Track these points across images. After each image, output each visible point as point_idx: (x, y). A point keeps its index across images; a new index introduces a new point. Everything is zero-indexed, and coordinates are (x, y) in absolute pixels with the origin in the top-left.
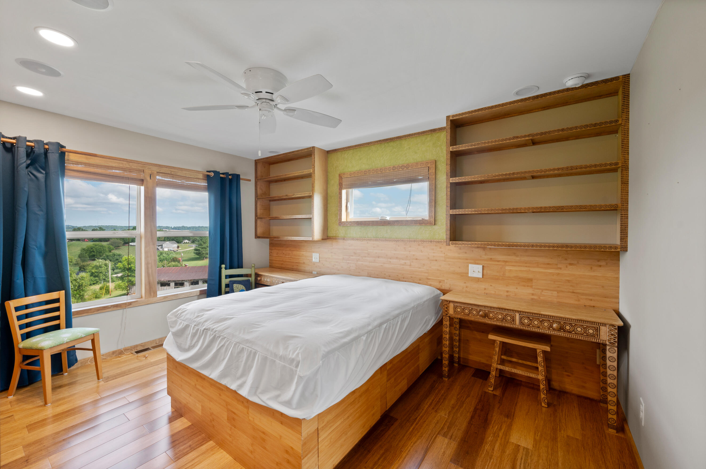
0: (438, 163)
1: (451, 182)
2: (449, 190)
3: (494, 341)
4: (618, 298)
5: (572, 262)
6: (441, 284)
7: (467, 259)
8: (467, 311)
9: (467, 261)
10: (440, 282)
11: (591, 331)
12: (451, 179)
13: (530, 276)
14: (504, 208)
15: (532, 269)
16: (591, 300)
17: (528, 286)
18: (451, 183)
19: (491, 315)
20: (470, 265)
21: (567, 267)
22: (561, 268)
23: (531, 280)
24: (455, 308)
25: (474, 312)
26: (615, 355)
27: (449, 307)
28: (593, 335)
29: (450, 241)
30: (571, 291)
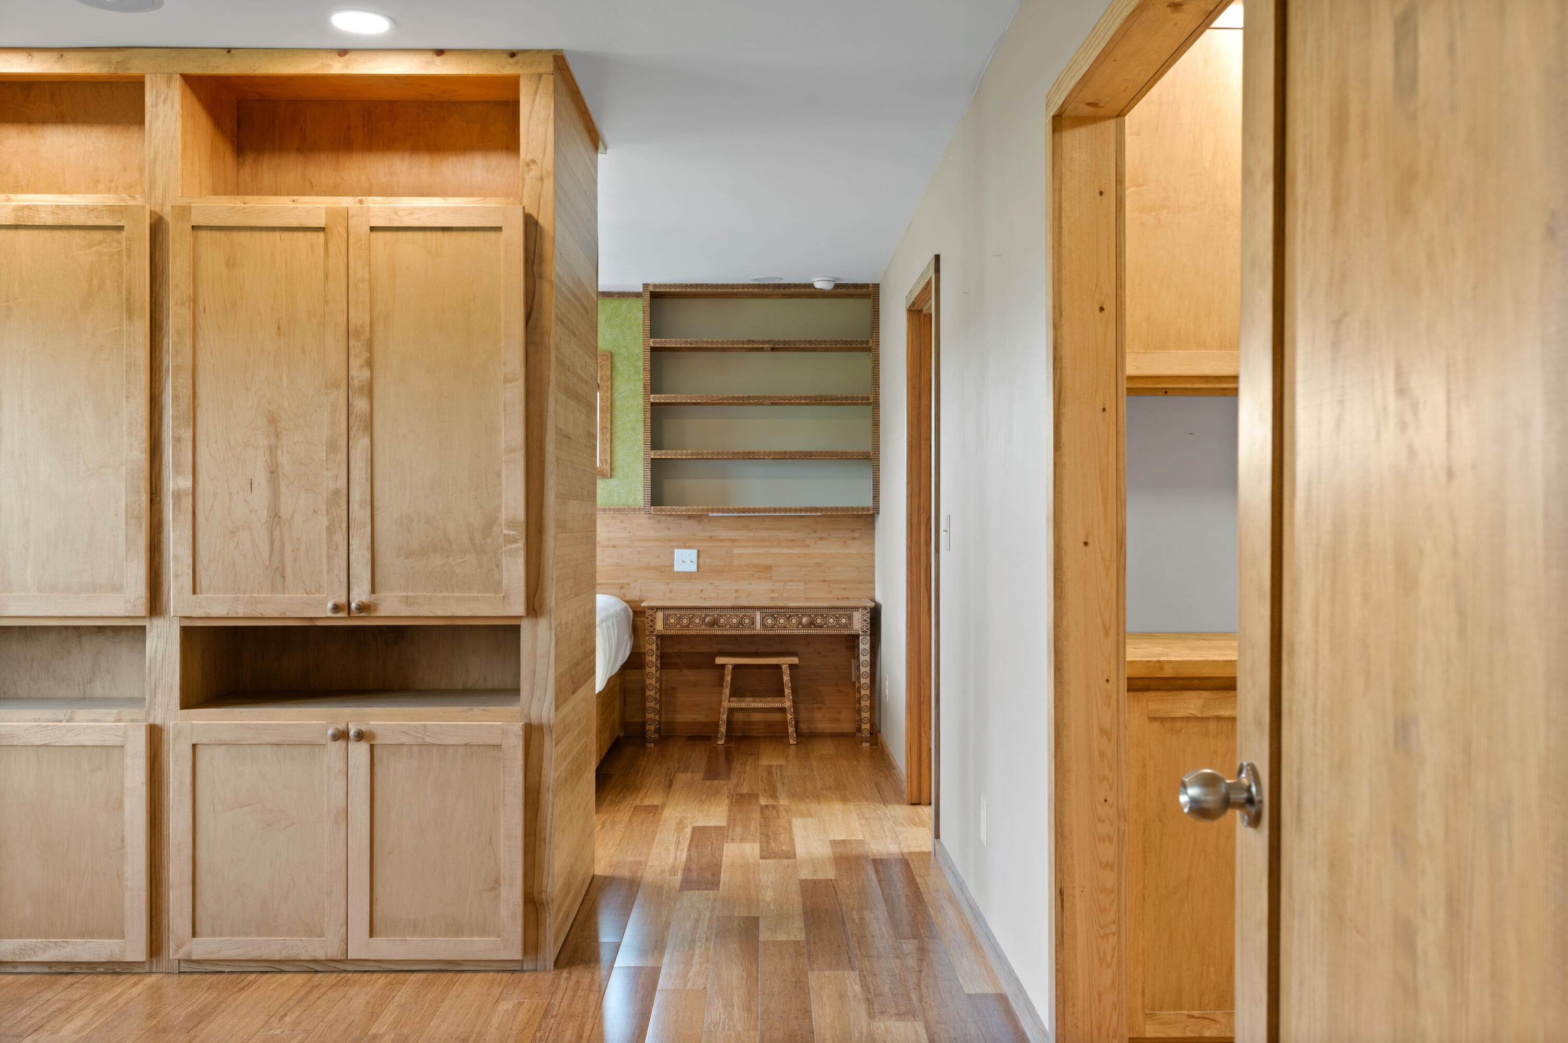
0: (616, 359)
1: (652, 401)
2: (649, 415)
3: (723, 666)
4: (873, 582)
5: (823, 535)
6: (623, 591)
7: (670, 541)
8: (685, 621)
9: (672, 544)
10: (622, 588)
11: (844, 621)
12: (652, 396)
13: (769, 562)
14: (736, 451)
15: (772, 550)
16: (845, 589)
17: (766, 578)
18: (652, 404)
19: (722, 621)
20: (676, 551)
21: (816, 543)
22: (808, 546)
23: (769, 568)
24: (666, 618)
25: (697, 621)
26: (868, 647)
27: (655, 618)
28: (845, 626)
29: (652, 505)
30: (822, 579)
